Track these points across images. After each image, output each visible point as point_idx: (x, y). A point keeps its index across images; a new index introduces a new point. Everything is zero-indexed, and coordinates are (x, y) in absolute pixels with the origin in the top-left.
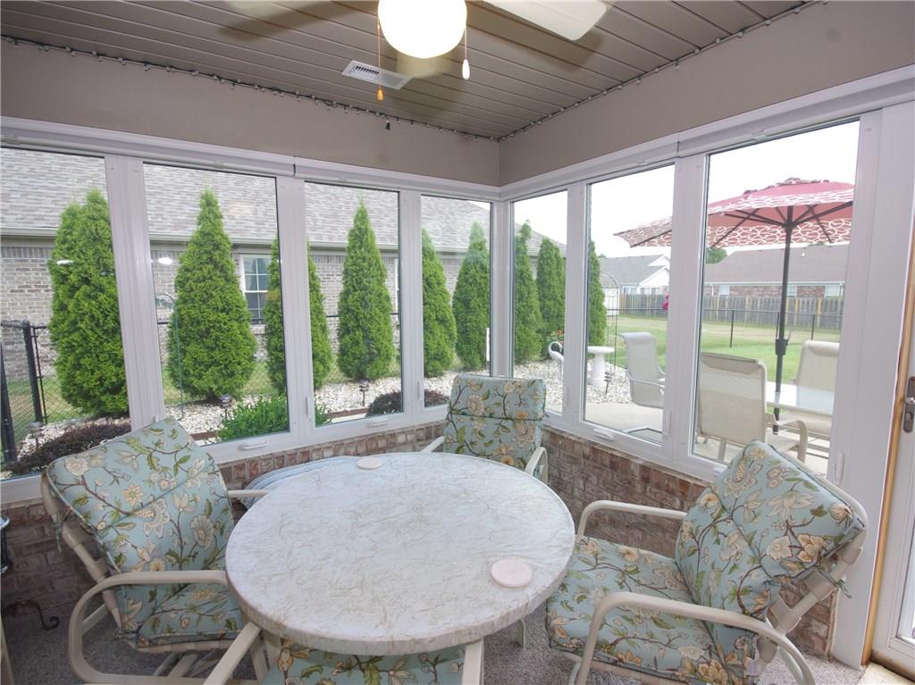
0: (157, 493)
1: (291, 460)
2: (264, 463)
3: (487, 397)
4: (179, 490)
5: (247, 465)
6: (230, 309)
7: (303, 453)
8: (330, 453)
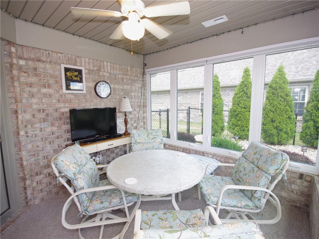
0: (146, 142)
1: (199, 153)
2: (192, 151)
3: (256, 154)
4: (151, 144)
5: (188, 150)
6: (247, 108)
7: (203, 153)
8: (211, 156)
